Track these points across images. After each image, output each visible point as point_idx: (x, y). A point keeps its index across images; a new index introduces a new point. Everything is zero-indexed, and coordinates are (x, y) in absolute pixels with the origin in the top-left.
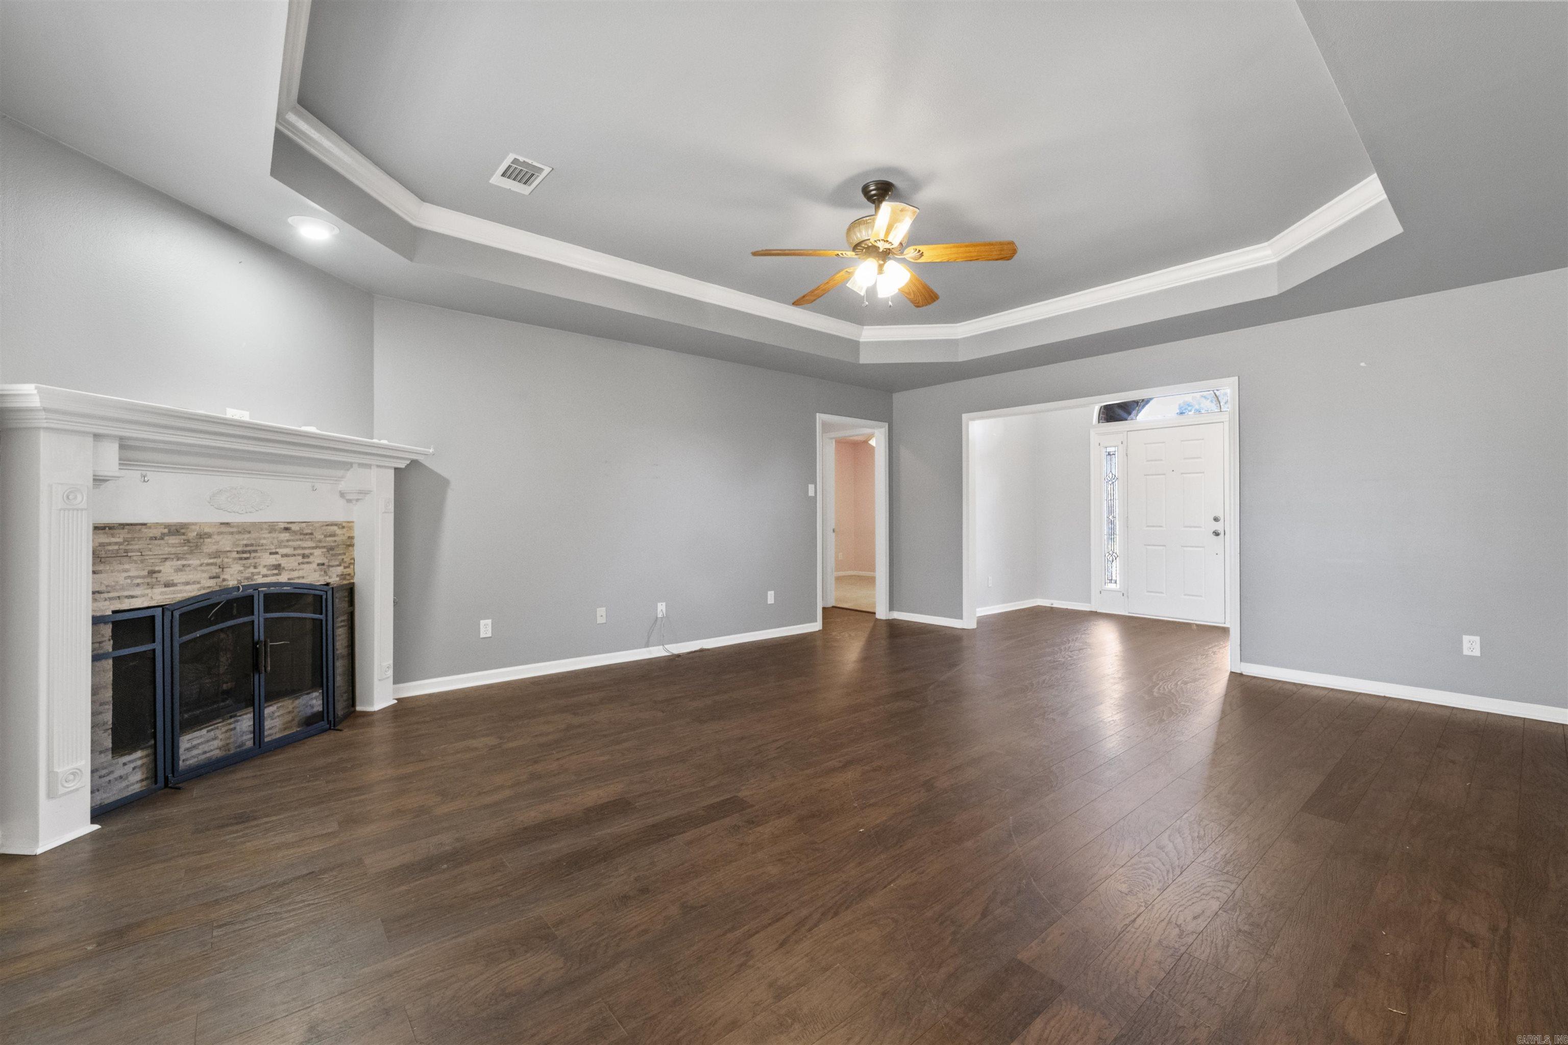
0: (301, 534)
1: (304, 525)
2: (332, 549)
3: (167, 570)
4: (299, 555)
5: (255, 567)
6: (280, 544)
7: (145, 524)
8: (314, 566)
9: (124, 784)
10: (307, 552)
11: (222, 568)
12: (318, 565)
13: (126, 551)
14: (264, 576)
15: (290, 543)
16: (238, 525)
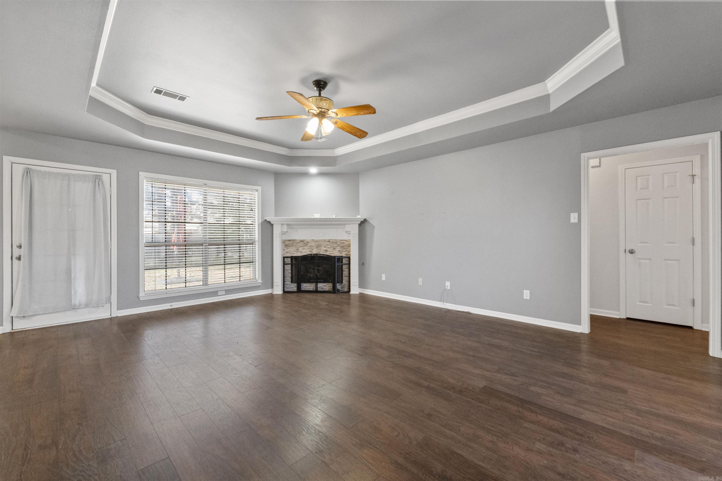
0: (333, 243)
1: (334, 240)
2: (343, 247)
3: (300, 249)
4: (332, 248)
5: (320, 250)
6: (327, 245)
7: (296, 240)
8: (337, 251)
9: (293, 289)
10: (334, 247)
11: (312, 249)
12: (338, 251)
13: (293, 245)
14: (323, 252)
15: (330, 245)
16: (316, 240)
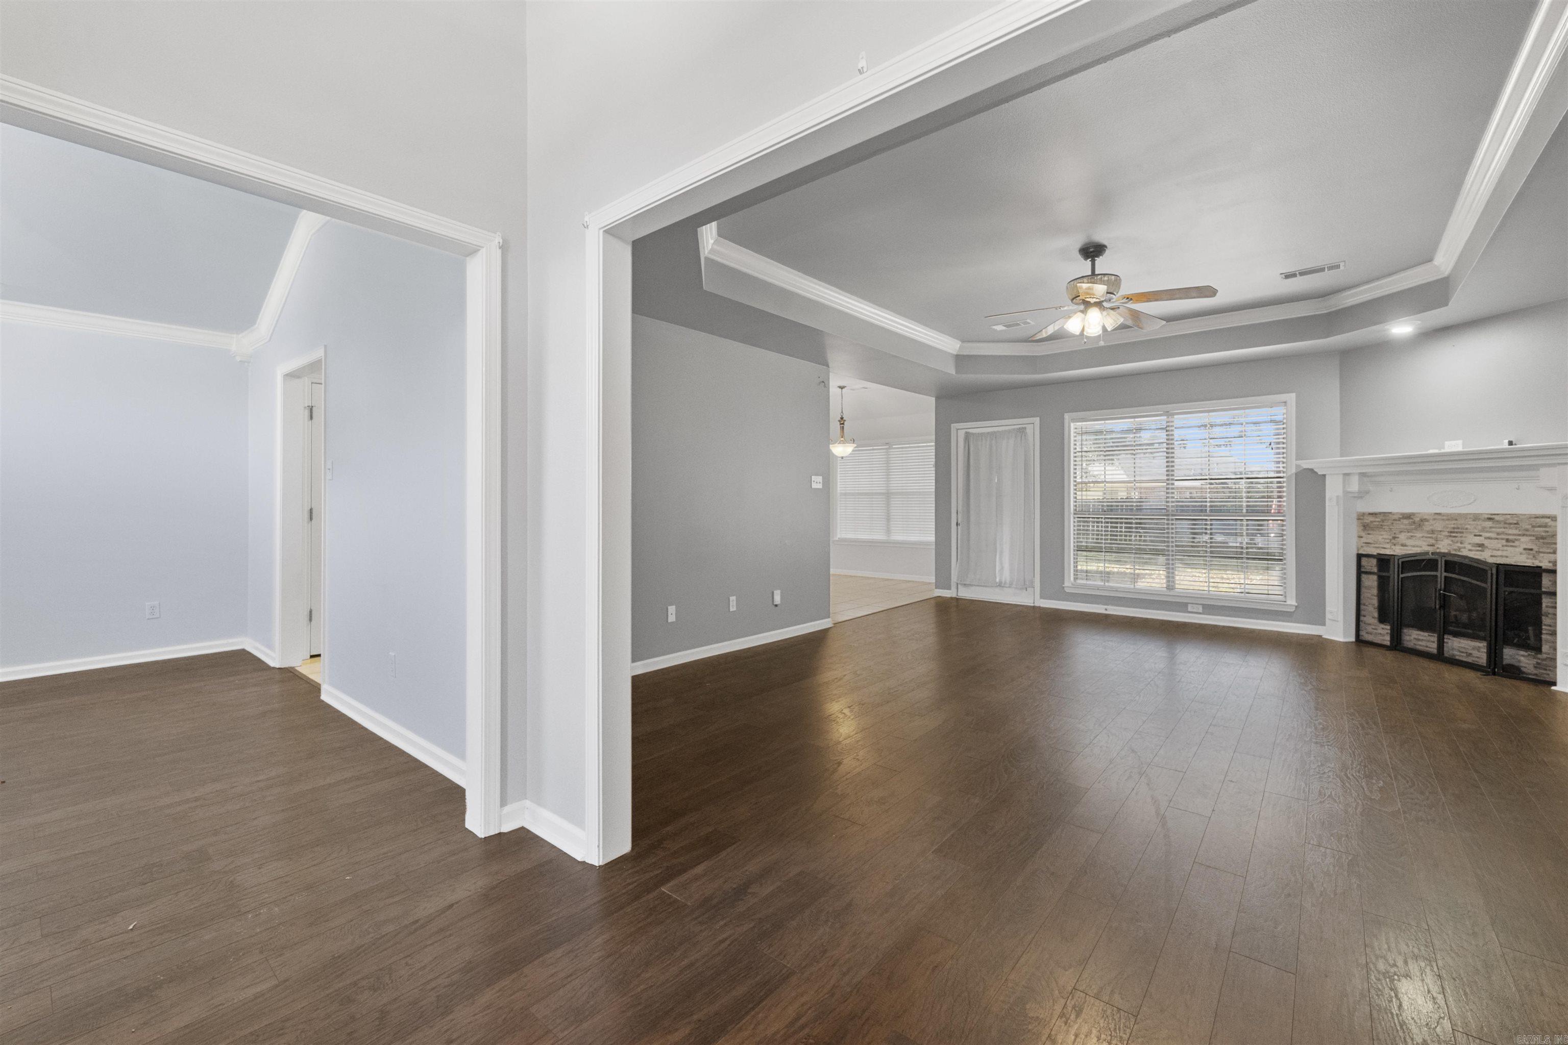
0: (1505, 523)
1: (1509, 517)
2: (1543, 538)
3: (1402, 537)
4: (1502, 539)
5: (1461, 543)
6: (1484, 529)
7: (1391, 513)
8: (1521, 550)
10: (1510, 537)
11: (1437, 540)
12: (1525, 549)
13: (1381, 525)
14: (1470, 550)
15: (1493, 529)
16: (1447, 515)
